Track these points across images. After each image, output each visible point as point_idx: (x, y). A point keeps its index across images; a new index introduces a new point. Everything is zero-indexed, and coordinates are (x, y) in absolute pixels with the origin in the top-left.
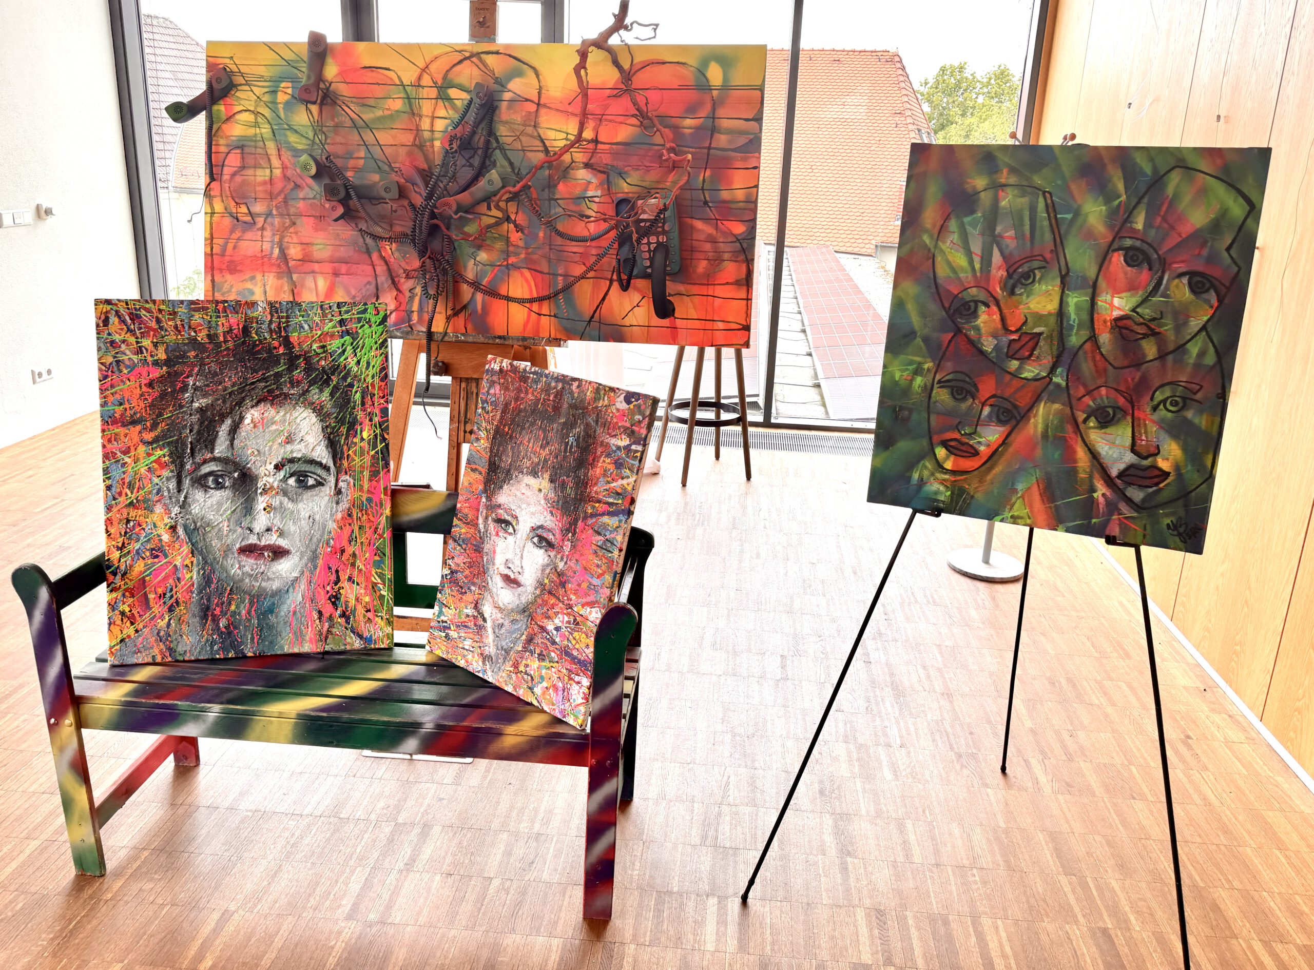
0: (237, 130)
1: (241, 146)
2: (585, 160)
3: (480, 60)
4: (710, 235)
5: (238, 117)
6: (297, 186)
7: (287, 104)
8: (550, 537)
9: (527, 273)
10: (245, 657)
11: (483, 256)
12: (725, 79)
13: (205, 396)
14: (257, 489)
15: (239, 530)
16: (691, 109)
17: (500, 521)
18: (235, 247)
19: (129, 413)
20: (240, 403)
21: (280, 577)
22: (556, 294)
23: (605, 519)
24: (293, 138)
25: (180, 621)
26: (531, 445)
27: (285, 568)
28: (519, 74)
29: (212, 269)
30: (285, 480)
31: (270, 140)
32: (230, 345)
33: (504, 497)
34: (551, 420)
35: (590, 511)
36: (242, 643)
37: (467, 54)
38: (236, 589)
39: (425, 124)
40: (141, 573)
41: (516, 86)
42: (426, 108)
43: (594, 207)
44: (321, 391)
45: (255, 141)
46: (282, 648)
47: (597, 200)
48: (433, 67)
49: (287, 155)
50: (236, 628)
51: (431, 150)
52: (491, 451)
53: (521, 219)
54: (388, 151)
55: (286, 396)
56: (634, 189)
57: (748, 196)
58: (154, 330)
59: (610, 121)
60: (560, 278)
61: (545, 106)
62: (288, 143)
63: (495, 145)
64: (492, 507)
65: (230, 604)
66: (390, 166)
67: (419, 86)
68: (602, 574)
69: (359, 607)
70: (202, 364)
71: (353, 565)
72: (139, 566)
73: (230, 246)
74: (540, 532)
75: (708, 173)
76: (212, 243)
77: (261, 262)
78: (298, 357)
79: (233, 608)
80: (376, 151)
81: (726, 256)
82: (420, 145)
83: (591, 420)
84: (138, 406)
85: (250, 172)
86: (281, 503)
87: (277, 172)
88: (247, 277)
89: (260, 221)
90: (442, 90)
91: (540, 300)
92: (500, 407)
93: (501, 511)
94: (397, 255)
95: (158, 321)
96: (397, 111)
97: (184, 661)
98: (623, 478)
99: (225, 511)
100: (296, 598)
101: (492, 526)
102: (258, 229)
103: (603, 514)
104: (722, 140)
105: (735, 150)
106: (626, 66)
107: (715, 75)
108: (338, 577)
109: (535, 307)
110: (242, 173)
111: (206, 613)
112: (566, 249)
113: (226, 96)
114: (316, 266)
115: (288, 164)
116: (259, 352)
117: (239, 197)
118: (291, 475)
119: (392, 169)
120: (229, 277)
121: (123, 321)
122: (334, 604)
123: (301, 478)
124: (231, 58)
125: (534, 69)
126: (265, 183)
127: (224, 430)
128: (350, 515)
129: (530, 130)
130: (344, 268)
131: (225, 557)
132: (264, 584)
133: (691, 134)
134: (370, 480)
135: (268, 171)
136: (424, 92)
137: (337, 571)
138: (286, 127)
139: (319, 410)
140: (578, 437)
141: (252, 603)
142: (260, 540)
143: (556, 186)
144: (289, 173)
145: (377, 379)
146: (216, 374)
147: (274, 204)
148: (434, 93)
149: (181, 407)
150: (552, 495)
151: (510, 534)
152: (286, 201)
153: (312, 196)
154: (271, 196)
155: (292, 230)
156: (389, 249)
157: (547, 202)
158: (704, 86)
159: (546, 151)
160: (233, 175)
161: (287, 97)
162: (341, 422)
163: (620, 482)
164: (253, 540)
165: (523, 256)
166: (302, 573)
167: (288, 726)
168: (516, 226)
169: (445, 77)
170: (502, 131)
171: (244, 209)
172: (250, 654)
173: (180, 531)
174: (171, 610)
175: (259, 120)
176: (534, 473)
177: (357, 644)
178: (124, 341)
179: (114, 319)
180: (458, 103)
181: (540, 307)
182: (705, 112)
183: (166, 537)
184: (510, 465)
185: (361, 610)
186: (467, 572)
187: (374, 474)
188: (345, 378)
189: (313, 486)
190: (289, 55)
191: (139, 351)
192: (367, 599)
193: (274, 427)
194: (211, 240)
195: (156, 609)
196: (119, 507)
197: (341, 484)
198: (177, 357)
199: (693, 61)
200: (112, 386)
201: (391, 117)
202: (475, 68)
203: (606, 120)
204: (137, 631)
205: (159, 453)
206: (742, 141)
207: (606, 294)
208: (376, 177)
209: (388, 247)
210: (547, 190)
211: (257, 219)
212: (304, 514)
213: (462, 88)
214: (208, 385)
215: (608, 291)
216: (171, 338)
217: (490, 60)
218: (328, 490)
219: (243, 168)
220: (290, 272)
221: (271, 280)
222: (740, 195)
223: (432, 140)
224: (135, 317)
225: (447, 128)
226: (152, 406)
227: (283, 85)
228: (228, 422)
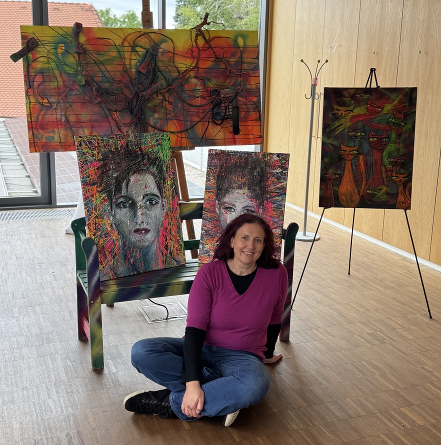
0: (39, 66)
1: (42, 72)
2: (195, 75)
3: (148, 35)
4: (244, 102)
5: (39, 59)
6: (71, 90)
7: (63, 53)
8: (252, 209)
9: (175, 121)
10: (140, 273)
11: (156, 115)
12: (244, 43)
13: (116, 172)
14: (137, 208)
15: (133, 223)
16: (233, 55)
17: (226, 208)
18: (43, 118)
19: (92, 181)
20: (128, 174)
21: (148, 241)
22: (187, 130)
23: (277, 198)
24: (67, 69)
25: (117, 262)
26: (236, 179)
27: (149, 236)
28: (164, 41)
29: (32, 128)
30: (145, 203)
31: (56, 69)
32: (123, 151)
33: (227, 199)
34: (244, 168)
35: (268, 196)
36: (138, 268)
37: (143, 33)
38: (135, 246)
39: (127, 62)
40: (102, 244)
41: (164, 46)
42: (127, 55)
43: (200, 93)
44: (153, 167)
45: (49, 70)
46: (152, 268)
47: (200, 90)
48: (128, 38)
49: (65, 76)
50: (136, 262)
51: (131, 73)
52: (217, 184)
53: (171, 99)
54: (112, 73)
55: (142, 170)
56: (215, 86)
57: (257, 86)
58: (97, 147)
59: (203, 60)
60: (189, 122)
61: (176, 54)
62: (65, 71)
63: (157, 70)
64: (221, 204)
65: (133, 253)
66: (113, 80)
67: (123, 46)
68: (279, 216)
69: (174, 249)
70: (115, 160)
71: (171, 233)
72: (101, 241)
73: (41, 117)
74: (247, 208)
75: (241, 78)
76: (31, 117)
77: (57, 124)
78: (145, 155)
79: (134, 254)
80: (107, 74)
81: (251, 110)
82: (126, 71)
83: (263, 165)
84: (94, 177)
85: (47, 84)
86: (145, 212)
87: (61, 84)
88: (50, 131)
89: (54, 106)
90: (133, 47)
91: (181, 132)
92: (219, 167)
93: (226, 204)
94: (119, 117)
95: (98, 143)
96: (114, 57)
97: (120, 277)
98: (281, 183)
99: (128, 216)
100: (154, 248)
101: (223, 211)
102: (54, 109)
103: (275, 196)
104: (245, 66)
105: (251, 70)
106: (207, 38)
107: (241, 42)
108: (166, 238)
109: (180, 135)
110: (43, 84)
111: (125, 257)
112: (190, 110)
113: (32, 50)
114: (84, 124)
115: (66, 80)
116: (132, 154)
117: (43, 95)
118: (148, 200)
119: (114, 81)
120: (41, 131)
121: (86, 144)
122: (166, 249)
123: (150, 200)
124: (34, 33)
125: (171, 39)
126: (55, 88)
127: (124, 185)
128: (168, 214)
129: (171, 64)
130: (96, 125)
131: (130, 235)
132: (143, 244)
133: (234, 64)
134: (172, 200)
135: (56, 83)
136: (125, 49)
137: (166, 236)
138: (63, 63)
139: (153, 175)
140: (258, 172)
141: (140, 252)
142: (140, 226)
143: (184, 86)
144: (67, 84)
145: (170, 161)
146: (119, 163)
147: (61, 98)
148: (130, 49)
149: (109, 177)
150: (250, 194)
151: (233, 212)
152: (66, 96)
153: (79, 94)
154: (59, 94)
155: (70, 109)
156: (116, 115)
157: (181, 93)
158: (237, 46)
159: (179, 72)
160: (39, 85)
161: (62, 51)
162: (161, 179)
163: (280, 184)
164: (138, 227)
165: (173, 114)
166: (155, 238)
167: (181, 287)
168: (169, 102)
169: (134, 43)
170: (160, 64)
171: (46, 101)
172: (142, 272)
173: (114, 225)
174: (114, 257)
175: (50, 61)
176: (240, 188)
177: (175, 264)
178: (87, 152)
179: (83, 144)
180: (140, 53)
181: (182, 134)
182: (238, 55)
183: (109, 229)
184: (228, 187)
185: (175, 251)
186: (214, 230)
187: (173, 198)
188: (160, 162)
189: (155, 204)
190: (61, 32)
191: (93, 155)
192: (176, 246)
193: (140, 182)
194: (30, 115)
195: (109, 258)
196: (93, 218)
197: (163, 202)
198: (106, 157)
199: (232, 37)
200: (85, 170)
201: (111, 59)
202: (146, 39)
203: (201, 59)
204: (103, 267)
205: (103, 195)
206: (253, 66)
207: (207, 127)
208: (108, 85)
209: (115, 114)
210: (180, 87)
211: (53, 105)
212: (153, 215)
213: (141, 47)
214: (117, 168)
215: (208, 126)
216: (103, 150)
217: (152, 35)
218: (160, 205)
219: (44, 82)
220: (71, 128)
221: (62, 132)
222: (254, 86)
223: (131, 68)
224: (90, 142)
225: (137, 63)
226: (99, 177)
227: (60, 45)
228: (125, 181)
